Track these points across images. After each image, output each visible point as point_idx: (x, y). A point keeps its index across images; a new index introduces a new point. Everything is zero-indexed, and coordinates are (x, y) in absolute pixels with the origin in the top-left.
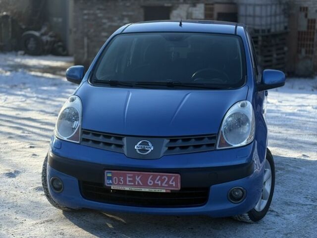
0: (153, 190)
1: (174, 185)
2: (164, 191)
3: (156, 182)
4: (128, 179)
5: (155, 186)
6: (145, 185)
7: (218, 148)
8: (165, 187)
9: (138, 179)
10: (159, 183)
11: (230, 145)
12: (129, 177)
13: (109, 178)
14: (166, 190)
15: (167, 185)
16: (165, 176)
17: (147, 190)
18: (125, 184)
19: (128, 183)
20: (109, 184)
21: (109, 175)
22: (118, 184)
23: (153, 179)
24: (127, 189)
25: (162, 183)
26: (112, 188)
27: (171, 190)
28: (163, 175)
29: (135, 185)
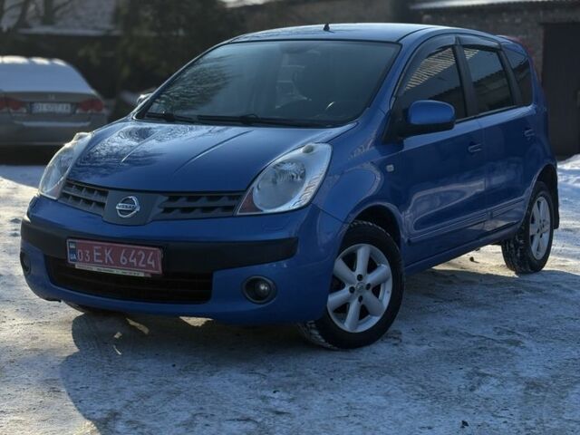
0: (128, 273)
1: (153, 266)
2: (142, 275)
3: (131, 261)
4: (95, 254)
5: (130, 265)
6: (117, 264)
7: (238, 213)
8: (142, 268)
9: (108, 254)
10: (135, 261)
11: (258, 210)
12: (97, 251)
13: (73, 251)
14: (146, 273)
15: (144, 266)
16: (142, 251)
17: (120, 272)
18: (92, 262)
19: (95, 260)
20: (73, 260)
21: (73, 246)
22: (84, 261)
23: (127, 256)
24: (95, 269)
25: (138, 262)
26: (77, 267)
27: (152, 274)
28: (138, 250)
29: (104, 263)
